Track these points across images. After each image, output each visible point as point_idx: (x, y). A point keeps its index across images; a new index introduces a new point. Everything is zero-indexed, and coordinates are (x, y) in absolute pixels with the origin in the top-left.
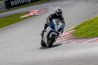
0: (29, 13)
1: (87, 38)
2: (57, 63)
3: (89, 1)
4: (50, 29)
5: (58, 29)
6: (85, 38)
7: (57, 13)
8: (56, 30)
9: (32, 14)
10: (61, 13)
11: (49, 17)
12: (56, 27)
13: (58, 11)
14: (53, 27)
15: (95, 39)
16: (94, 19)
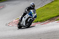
11: (26, 8)
12: (33, 15)
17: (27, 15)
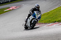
0: (10, 8)
1: (46, 23)
2: (27, 39)
3: (47, 1)
4: (33, 17)
5: (38, 17)
6: (45, 23)
7: (37, 7)
8: (37, 18)
9: (11, 9)
10: (39, 7)
11: (31, 10)
12: (36, 16)
13: (37, 6)
14: (35, 16)
15: (51, 24)
16: (50, 12)
17: (31, 16)
